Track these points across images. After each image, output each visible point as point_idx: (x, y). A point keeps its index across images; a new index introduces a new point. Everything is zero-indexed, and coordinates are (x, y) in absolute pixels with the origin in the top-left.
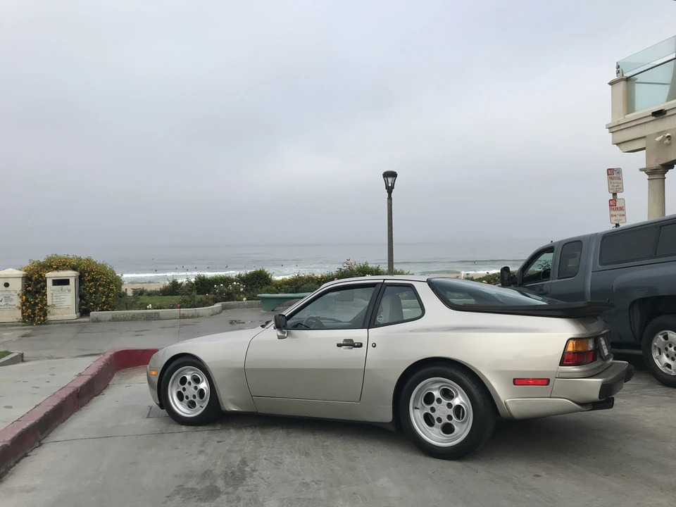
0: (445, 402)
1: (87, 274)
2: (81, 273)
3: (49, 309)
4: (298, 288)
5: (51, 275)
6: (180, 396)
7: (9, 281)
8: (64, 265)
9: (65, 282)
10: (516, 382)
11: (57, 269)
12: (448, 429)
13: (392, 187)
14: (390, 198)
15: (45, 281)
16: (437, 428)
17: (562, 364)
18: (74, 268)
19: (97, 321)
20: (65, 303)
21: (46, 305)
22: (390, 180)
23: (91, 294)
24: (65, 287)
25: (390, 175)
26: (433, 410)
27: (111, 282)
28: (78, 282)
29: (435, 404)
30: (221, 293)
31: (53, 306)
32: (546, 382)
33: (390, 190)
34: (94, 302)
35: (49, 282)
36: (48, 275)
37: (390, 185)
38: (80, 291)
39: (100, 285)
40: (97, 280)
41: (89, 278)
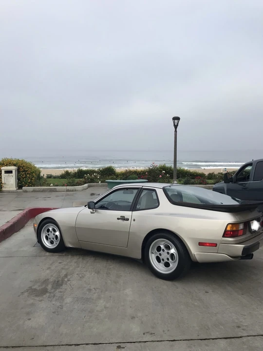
0: (166, 251)
1: (21, 168)
2: (18, 167)
3: (3, 185)
4: (127, 177)
5: (4, 168)
6: (47, 238)
8: (10, 164)
9: (11, 172)
10: (201, 244)
11: (7, 165)
12: (167, 265)
13: (177, 125)
14: (176, 131)
16: (162, 263)
17: (224, 236)
18: (15, 165)
19: (26, 191)
20: (11, 182)
21: (1, 183)
22: (176, 121)
23: (23, 178)
24: (10, 174)
25: (176, 119)
26: (160, 254)
27: (33, 172)
28: (17, 172)
29: (161, 252)
30: (88, 178)
31: (5, 184)
32: (215, 245)
33: (176, 127)
34: (24, 182)
35: (3, 172)
36: (2, 168)
37: (176, 124)
38: (18, 176)
39: (28, 174)
40: (26, 171)
41: (22, 170)
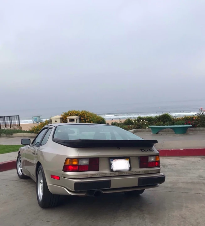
1: (82, 117)
2: (80, 116)
4: (174, 123)
5: (69, 118)
6: (20, 167)
7: (57, 120)
8: (73, 114)
9: (73, 120)
10: (52, 177)
11: (71, 115)
15: (67, 120)
17: (64, 170)
18: (76, 115)
24: (73, 122)
27: (92, 120)
30: (136, 124)
32: (59, 178)
35: (68, 121)
36: (68, 118)
41: (83, 119)
